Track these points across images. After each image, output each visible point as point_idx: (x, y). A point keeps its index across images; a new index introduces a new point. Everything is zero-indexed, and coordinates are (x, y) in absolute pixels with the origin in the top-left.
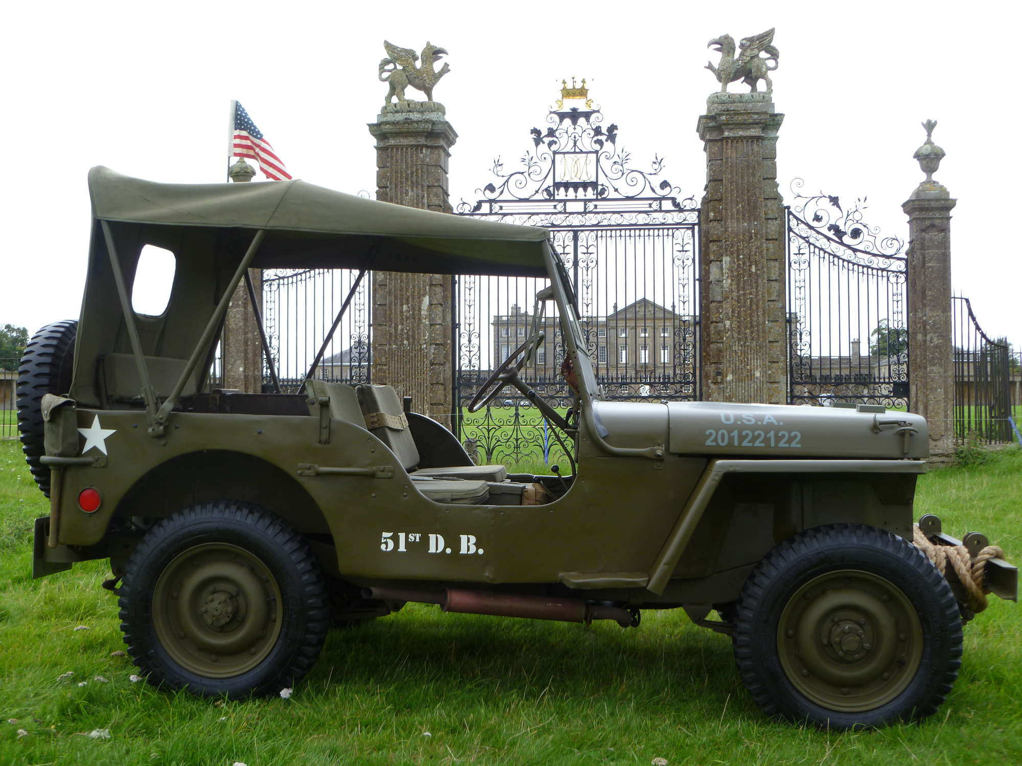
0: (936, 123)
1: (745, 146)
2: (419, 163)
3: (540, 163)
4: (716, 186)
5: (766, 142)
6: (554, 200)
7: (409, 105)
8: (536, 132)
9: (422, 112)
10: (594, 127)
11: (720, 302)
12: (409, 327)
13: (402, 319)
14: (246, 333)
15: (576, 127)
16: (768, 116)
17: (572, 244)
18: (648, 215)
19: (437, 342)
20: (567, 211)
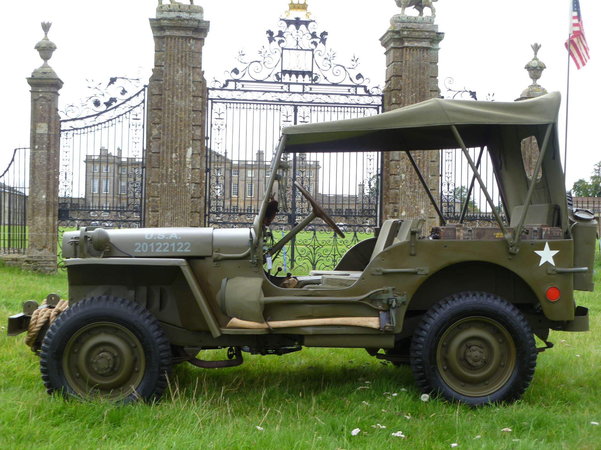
0: (540, 46)
1: (418, 53)
2: (188, 50)
3: (272, 56)
4: (397, 80)
5: (432, 52)
6: (281, 83)
7: (179, 7)
8: (270, 33)
9: (190, 13)
10: (311, 33)
11: (398, 161)
12: (176, 169)
13: (172, 164)
14: (48, 169)
15: (298, 31)
16: (435, 34)
17: (293, 114)
18: (347, 97)
19: (197, 182)
20: (291, 91)
